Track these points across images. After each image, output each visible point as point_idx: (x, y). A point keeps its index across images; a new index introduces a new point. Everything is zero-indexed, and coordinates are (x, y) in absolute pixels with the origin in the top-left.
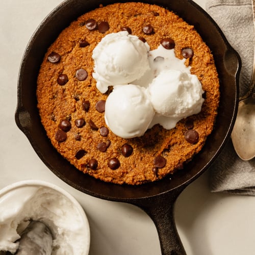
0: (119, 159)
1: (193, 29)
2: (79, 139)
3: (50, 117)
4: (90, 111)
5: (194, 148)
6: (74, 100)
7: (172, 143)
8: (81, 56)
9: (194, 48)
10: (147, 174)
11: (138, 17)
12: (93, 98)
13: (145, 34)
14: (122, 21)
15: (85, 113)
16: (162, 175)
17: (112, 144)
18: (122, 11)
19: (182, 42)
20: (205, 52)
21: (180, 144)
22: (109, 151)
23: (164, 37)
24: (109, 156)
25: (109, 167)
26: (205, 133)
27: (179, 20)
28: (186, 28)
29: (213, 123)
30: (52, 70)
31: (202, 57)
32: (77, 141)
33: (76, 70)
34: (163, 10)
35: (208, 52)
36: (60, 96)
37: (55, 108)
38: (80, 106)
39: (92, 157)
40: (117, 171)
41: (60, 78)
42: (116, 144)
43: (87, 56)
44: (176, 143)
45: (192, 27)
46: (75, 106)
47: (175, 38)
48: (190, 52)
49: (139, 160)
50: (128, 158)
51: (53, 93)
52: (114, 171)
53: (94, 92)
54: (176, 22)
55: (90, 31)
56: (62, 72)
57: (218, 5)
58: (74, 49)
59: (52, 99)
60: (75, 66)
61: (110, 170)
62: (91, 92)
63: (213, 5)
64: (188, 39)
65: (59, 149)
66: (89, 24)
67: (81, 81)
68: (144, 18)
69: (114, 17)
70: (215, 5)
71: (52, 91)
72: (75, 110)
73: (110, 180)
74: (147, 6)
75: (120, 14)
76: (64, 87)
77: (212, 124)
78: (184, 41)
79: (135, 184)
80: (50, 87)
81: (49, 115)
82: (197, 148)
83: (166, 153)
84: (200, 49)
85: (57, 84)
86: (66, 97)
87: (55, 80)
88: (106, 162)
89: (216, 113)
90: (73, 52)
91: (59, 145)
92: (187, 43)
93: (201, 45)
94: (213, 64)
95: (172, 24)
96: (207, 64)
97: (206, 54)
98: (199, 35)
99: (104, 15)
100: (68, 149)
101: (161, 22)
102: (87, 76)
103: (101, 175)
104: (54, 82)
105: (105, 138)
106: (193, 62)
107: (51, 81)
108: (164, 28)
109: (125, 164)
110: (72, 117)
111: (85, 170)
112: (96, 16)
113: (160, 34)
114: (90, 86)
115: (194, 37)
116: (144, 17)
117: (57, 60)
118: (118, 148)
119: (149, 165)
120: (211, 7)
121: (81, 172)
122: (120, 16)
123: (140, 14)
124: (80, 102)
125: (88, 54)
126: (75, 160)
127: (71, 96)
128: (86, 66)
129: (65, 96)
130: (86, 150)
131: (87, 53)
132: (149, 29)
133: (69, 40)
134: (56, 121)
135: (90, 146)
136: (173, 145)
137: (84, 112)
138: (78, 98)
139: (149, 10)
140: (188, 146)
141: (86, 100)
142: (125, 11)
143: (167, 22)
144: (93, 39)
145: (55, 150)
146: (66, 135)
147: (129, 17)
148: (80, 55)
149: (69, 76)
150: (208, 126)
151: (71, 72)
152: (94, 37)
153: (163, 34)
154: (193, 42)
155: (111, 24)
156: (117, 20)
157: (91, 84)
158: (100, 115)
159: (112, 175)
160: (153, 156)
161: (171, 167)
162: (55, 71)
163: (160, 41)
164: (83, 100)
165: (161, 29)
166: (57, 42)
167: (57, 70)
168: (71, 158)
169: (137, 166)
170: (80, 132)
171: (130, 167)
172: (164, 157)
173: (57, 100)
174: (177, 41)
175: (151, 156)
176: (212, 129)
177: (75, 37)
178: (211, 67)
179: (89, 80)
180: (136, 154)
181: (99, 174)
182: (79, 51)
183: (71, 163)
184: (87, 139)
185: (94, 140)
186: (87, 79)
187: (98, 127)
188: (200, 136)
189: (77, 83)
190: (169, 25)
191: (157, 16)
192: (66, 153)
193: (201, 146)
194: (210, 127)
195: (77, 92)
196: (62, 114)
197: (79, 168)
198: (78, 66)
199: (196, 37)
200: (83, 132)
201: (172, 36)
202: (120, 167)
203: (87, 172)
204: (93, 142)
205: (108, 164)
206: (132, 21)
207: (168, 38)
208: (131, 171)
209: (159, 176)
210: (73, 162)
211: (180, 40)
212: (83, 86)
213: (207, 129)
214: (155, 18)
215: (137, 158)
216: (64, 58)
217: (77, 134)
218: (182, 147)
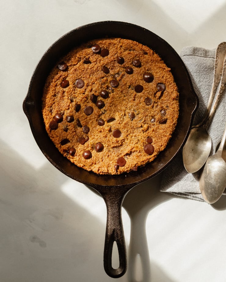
0: (92, 152)
1: (170, 71)
2: (66, 130)
3: (49, 109)
4: (80, 112)
5: (149, 158)
6: (69, 101)
7: (133, 150)
8: (83, 70)
9: (167, 85)
10: (110, 169)
11: (132, 52)
12: (83, 103)
13: (134, 65)
14: (119, 52)
15: (76, 112)
16: (120, 172)
17: (89, 140)
18: (121, 44)
19: (159, 78)
20: (174, 90)
21: (139, 153)
22: (86, 144)
23: (147, 71)
24: (85, 148)
25: (83, 156)
26: (159, 149)
28: (165, 69)
29: (167, 143)
30: (59, 75)
31: (171, 93)
32: (64, 132)
33: (77, 80)
34: (152, 51)
35: (176, 90)
36: (59, 95)
37: (54, 103)
38: (73, 106)
39: (73, 146)
40: (89, 160)
42: (92, 141)
43: (87, 72)
44: (137, 151)
45: (169, 69)
46: (69, 105)
47: (154, 74)
48: (163, 87)
49: (106, 157)
50: (99, 153)
51: (55, 92)
52: (86, 160)
53: (86, 99)
54: (158, 62)
55: (94, 53)
56: (66, 79)
58: (79, 63)
59: (53, 96)
61: (83, 159)
62: (83, 98)
64: (164, 77)
65: (50, 134)
66: (94, 48)
67: (78, 88)
68: (135, 54)
69: (114, 47)
71: (55, 90)
72: (69, 109)
73: (81, 166)
74: (140, 45)
75: (119, 46)
76: (65, 89)
78: (161, 78)
79: (99, 174)
80: (54, 87)
81: (48, 107)
82: (151, 158)
83: (127, 156)
84: (171, 87)
85: (60, 86)
86: (64, 98)
87: (59, 83)
88: (82, 152)
89: (171, 137)
90: (78, 66)
91: (50, 131)
92: (162, 80)
93: (172, 84)
94: (177, 100)
95: (155, 63)
96: (174, 99)
97: (174, 92)
98: (173, 77)
99: (107, 44)
100: (56, 137)
101: (148, 59)
102: (84, 86)
103: (76, 160)
104: (58, 84)
105: (86, 134)
106: (164, 95)
107: (56, 83)
108: (148, 65)
109: (95, 157)
110: (65, 113)
111: (65, 154)
112: (102, 43)
113: (145, 68)
114: (84, 93)
115: (169, 76)
116: (136, 53)
117: (64, 68)
118: (93, 144)
119: (113, 163)
121: (62, 155)
122: (118, 48)
123: (134, 50)
124: (74, 103)
125: (88, 70)
126: (59, 145)
127: (68, 98)
128: (85, 78)
129: (64, 96)
130: (69, 140)
131: (88, 69)
132: (137, 63)
133: (77, 56)
134: (52, 113)
135: (73, 137)
136: (134, 152)
137: (75, 111)
138: (73, 100)
139: (141, 49)
140: (145, 155)
141: (78, 103)
142: (123, 45)
144: (95, 60)
145: (47, 134)
146: (58, 125)
147: (125, 50)
148: (82, 69)
149: (70, 83)
150: (162, 145)
151: (72, 80)
152: (96, 58)
153: (147, 69)
154: (167, 80)
155: (111, 52)
156: (116, 50)
157: (85, 93)
158: (86, 117)
159: (84, 162)
160: (117, 156)
161: (129, 168)
162: (61, 76)
163: (143, 73)
164: (76, 102)
165: (146, 65)
166: (68, 55)
167: (63, 76)
168: (57, 143)
169: (104, 160)
170: (68, 125)
171: (99, 160)
172: (125, 159)
173: (57, 98)
174: (156, 76)
175: (116, 156)
176: (165, 147)
177: (81, 55)
178: (176, 102)
179: (84, 89)
180: (105, 152)
181: (75, 160)
182: (82, 66)
183: (56, 146)
184: (72, 132)
185: (77, 134)
186: (83, 88)
187: (83, 125)
188: (155, 150)
189: (75, 89)
190: (153, 63)
191: (145, 54)
192: (54, 138)
193: (154, 157)
194: (164, 146)
195: (74, 96)
196: (58, 109)
197: (61, 151)
198: (78, 77)
199: (170, 77)
200: (71, 126)
201: (153, 72)
202: (91, 159)
203: (67, 156)
204: (76, 135)
205: (83, 154)
206: (127, 53)
207: (150, 73)
208: (98, 163)
209: (118, 172)
210: (58, 146)
211: (158, 76)
212: (79, 92)
213: (161, 146)
214: (144, 55)
215: (105, 154)
216: (70, 68)
217: (66, 127)
218: (140, 155)
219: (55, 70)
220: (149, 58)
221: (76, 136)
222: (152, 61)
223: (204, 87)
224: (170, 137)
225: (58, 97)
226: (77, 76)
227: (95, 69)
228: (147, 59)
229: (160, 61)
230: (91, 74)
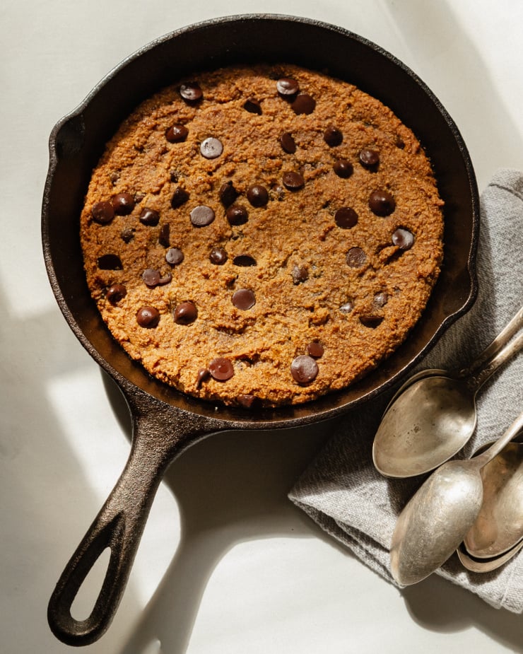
0: (162, 316)
1: (441, 208)
2: (127, 238)
3: (113, 173)
4: (179, 210)
5: (293, 390)
6: (168, 176)
7: (263, 355)
8: (234, 120)
9: (419, 238)
10: (185, 373)
11: (369, 129)
12: (198, 194)
13: (360, 162)
14: (339, 115)
15: (170, 208)
16: (208, 392)
17: (170, 286)
18: (351, 101)
19: (407, 214)
20: (432, 255)
21: (275, 367)
22: (157, 291)
23: (385, 188)
24: (151, 300)
25: (136, 315)
26: (330, 380)
27: (430, 178)
28: (430, 197)
29: (356, 376)
30: (173, 107)
31: (422, 260)
32: (121, 240)
33: (209, 136)
34: (416, 144)
35: (436, 259)
36: (152, 153)
37: (131, 165)
38: (169, 192)
39: (123, 282)
40: (145, 331)
41: (175, 128)
42: (176, 289)
43: (242, 128)
44: (272, 361)
45: (441, 202)
46: (162, 186)
47: (400, 201)
48: (408, 238)
49: (192, 342)
50: (178, 326)
51: (146, 143)
52: (139, 328)
53: (208, 186)
54: (421, 177)
55: (279, 95)
56: (185, 123)
57: (507, 189)
58: (231, 102)
59: (137, 149)
60: (212, 127)
61: (133, 321)
62: (204, 182)
63: (498, 183)
64: (421, 217)
65: (85, 228)
66: (284, 83)
67: (203, 156)
68: (376, 136)
69: (332, 101)
70: (501, 185)
71: (147, 138)
72: (157, 193)
73: (121, 338)
74: (396, 121)
75: (343, 103)
76: (170, 146)
77: (353, 376)
78: (412, 215)
79: (155, 374)
80: (149, 130)
81: (112, 168)
82: (298, 395)
83: (242, 364)
84: (427, 246)
85: (163, 133)
86: (160, 164)
87: (164, 125)
88: (138, 305)
89: (373, 364)
90: (226, 106)
91: (89, 223)
92: (413, 220)
93: (433, 241)
94: (430, 284)
95: (413, 176)
96: (420, 276)
97: (431, 261)
98: (442, 224)
99: (319, 86)
100: (95, 242)
101: (400, 161)
102: (218, 156)
103: (114, 318)
104: (161, 127)
105: (169, 267)
106: (400, 259)
107: (158, 122)
108: (395, 174)
109: (164, 330)
110: (145, 199)
111: (96, 292)
112: (306, 79)
113: (383, 178)
114: (210, 174)
115: (432, 220)
116: (377, 134)
117: (192, 97)
118: (175, 298)
119: (200, 361)
120: (492, 185)
121: (88, 292)
122: (341, 106)
123: (376, 126)
124: (175, 186)
125: (247, 125)
126: (94, 264)
127: (169, 168)
128: (229, 141)
129: (160, 161)
130: (124, 263)
131: (247, 123)
132: (372, 157)
133: (234, 84)
134: (115, 186)
135: (135, 262)
136: (264, 361)
137: (169, 204)
138: (177, 178)
139: (395, 129)
140: (287, 380)
141: (187, 190)
142: (356, 105)
143: (409, 168)
144: (272, 110)
145: (78, 227)
146: (113, 218)
147: (354, 119)
148: (234, 117)
149: (190, 136)
150: (343, 373)
151: (199, 131)
152: (276, 108)
153: (387, 182)
154: (424, 227)
155: (320, 109)
156: (333, 110)
157: (214, 173)
158: (188, 228)
159: (132, 331)
160: (219, 353)
161: (233, 391)
162: (175, 112)
163: (374, 188)
164: (183, 186)
165: (390, 173)
166: (215, 73)
167: (181, 113)
168: (91, 256)
169: (181, 347)
170: (137, 229)
171: (169, 341)
172: (235, 368)
173: (143, 157)
174: (401, 207)
175: (216, 350)
176: (347, 384)
177: (247, 86)
178: (423, 285)
179: (216, 164)
180: (195, 329)
181: (112, 315)
182: (236, 111)
183: (85, 266)
184: (140, 248)
185: (148, 258)
186: (214, 160)
187: (171, 243)
188: (317, 378)
189: (194, 155)
190: (407, 174)
191: (399, 147)
192: (90, 243)
193: (307, 396)
194: (346, 378)
195: (183, 168)
196: (133, 182)
197: (90, 281)
198: (217, 131)
199: (434, 222)
200: (142, 233)
201: (398, 194)
202: (152, 329)
203: (98, 298)
204: (144, 259)
205: (138, 311)
206: (355, 127)
207: (390, 194)
208: (165, 348)
209: (201, 390)
210: (89, 265)
211: (406, 208)
212: (199, 166)
213: (339, 375)
214: (394, 148)
215: (191, 335)
216: (206, 105)
217: (130, 230)
218: (276, 373)
219: (168, 93)
220: (404, 157)
221: (144, 262)
222: (407, 167)
223: (511, 284)
224: (370, 364)
225: (146, 157)
226: (214, 127)
227: (263, 130)
228: (398, 159)
229: (428, 175)
230: (248, 138)
